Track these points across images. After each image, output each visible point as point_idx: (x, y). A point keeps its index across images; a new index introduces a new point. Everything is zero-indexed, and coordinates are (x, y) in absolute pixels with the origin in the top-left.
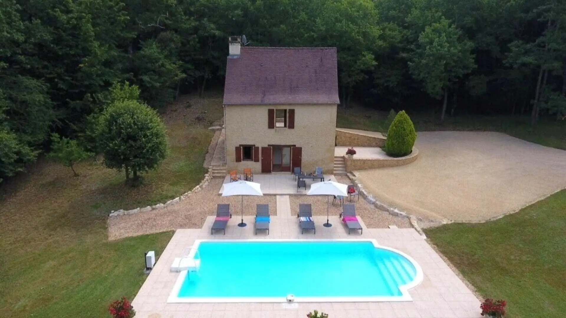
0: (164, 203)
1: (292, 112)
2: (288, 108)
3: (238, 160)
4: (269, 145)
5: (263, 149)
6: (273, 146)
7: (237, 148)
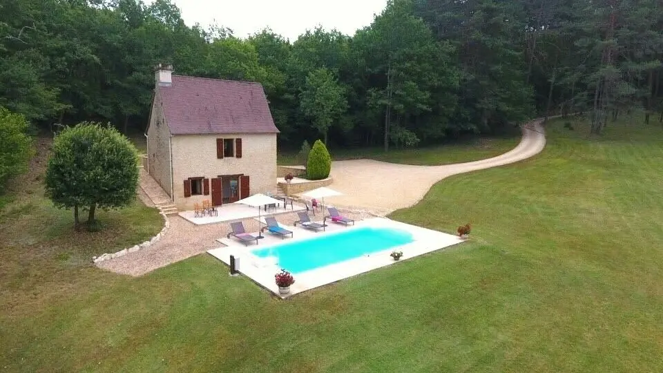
0: (150, 240)
1: (239, 142)
2: (235, 137)
3: (187, 195)
4: (219, 176)
5: (212, 180)
6: (222, 176)
7: (185, 182)
